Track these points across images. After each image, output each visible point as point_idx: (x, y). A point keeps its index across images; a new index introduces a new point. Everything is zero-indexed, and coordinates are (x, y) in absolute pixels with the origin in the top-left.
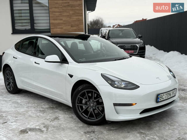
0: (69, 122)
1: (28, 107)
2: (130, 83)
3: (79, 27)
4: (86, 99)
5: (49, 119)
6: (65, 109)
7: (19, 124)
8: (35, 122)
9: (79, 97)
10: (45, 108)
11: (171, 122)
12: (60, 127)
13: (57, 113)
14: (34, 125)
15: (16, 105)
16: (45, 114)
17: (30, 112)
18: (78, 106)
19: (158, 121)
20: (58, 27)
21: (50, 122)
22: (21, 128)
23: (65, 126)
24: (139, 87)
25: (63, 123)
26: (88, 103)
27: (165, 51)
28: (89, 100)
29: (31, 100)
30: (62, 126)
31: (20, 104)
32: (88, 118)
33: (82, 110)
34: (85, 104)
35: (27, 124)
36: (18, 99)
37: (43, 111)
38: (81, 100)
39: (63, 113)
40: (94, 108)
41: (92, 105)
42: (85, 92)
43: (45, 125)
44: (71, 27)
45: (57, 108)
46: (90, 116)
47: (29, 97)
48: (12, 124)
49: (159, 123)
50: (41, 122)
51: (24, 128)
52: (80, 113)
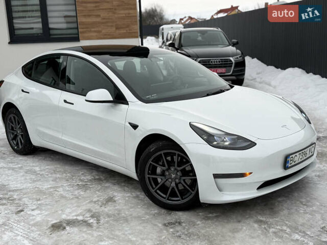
0: (132, 205)
1: (55, 180)
2: (240, 138)
3: (130, 30)
4: (163, 165)
5: (98, 201)
6: (122, 182)
7: (47, 213)
8: (74, 209)
9: (151, 164)
10: (87, 180)
11: (305, 199)
12: (120, 215)
13: (109, 190)
14: (73, 214)
15: (33, 177)
16: (88, 191)
17: (61, 189)
18: (149, 178)
19: (285, 199)
20: (93, 29)
21: (101, 206)
22: (52, 221)
23: (127, 213)
24: (255, 144)
25: (124, 207)
26: (167, 174)
27: (277, 67)
28: (169, 169)
29: (59, 166)
30: (123, 215)
31: (39, 174)
32: (168, 199)
33: (156, 186)
34: (161, 175)
35: (60, 212)
36: (34, 164)
37: (85, 187)
38: (155, 168)
39: (120, 189)
40: (177, 181)
41: (173, 176)
42: (161, 154)
43: (92, 213)
44: (117, 28)
45: (107, 180)
46: (170, 196)
47: (53, 160)
48: (33, 213)
49: (286, 202)
50: (84, 208)
51: (56, 219)
52: (153, 190)
